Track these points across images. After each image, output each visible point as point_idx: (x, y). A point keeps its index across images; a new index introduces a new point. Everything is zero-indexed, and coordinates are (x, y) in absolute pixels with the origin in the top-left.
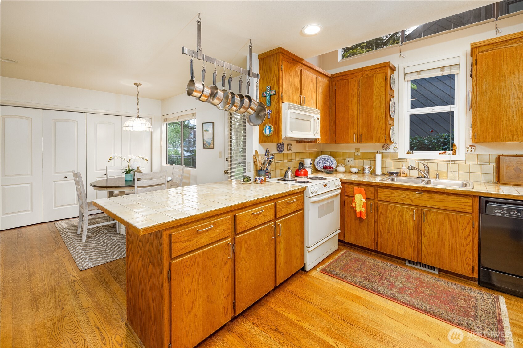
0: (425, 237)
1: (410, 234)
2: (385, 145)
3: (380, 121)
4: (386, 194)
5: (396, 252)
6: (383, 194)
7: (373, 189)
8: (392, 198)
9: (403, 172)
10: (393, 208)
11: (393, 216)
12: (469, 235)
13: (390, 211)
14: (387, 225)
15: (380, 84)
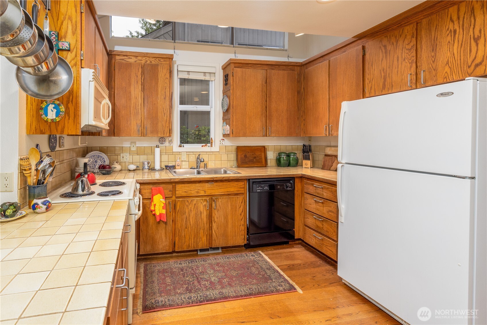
0: (215, 223)
1: (204, 224)
2: (161, 139)
3: (165, 114)
4: (183, 189)
5: (193, 245)
6: (181, 190)
7: (170, 186)
8: (189, 192)
9: (178, 165)
10: (189, 202)
11: (190, 210)
12: (242, 212)
13: (187, 205)
14: (184, 221)
15: (165, 75)
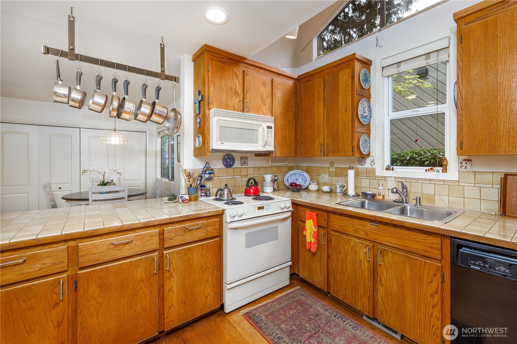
0: (381, 286)
1: (364, 278)
2: (360, 159)
3: (346, 129)
4: (339, 222)
5: (350, 299)
6: (336, 222)
7: (325, 215)
8: (345, 227)
9: (380, 193)
10: (346, 241)
11: (347, 251)
12: (436, 292)
13: (343, 244)
14: (340, 263)
15: (346, 82)
